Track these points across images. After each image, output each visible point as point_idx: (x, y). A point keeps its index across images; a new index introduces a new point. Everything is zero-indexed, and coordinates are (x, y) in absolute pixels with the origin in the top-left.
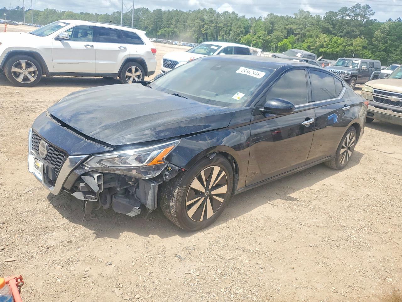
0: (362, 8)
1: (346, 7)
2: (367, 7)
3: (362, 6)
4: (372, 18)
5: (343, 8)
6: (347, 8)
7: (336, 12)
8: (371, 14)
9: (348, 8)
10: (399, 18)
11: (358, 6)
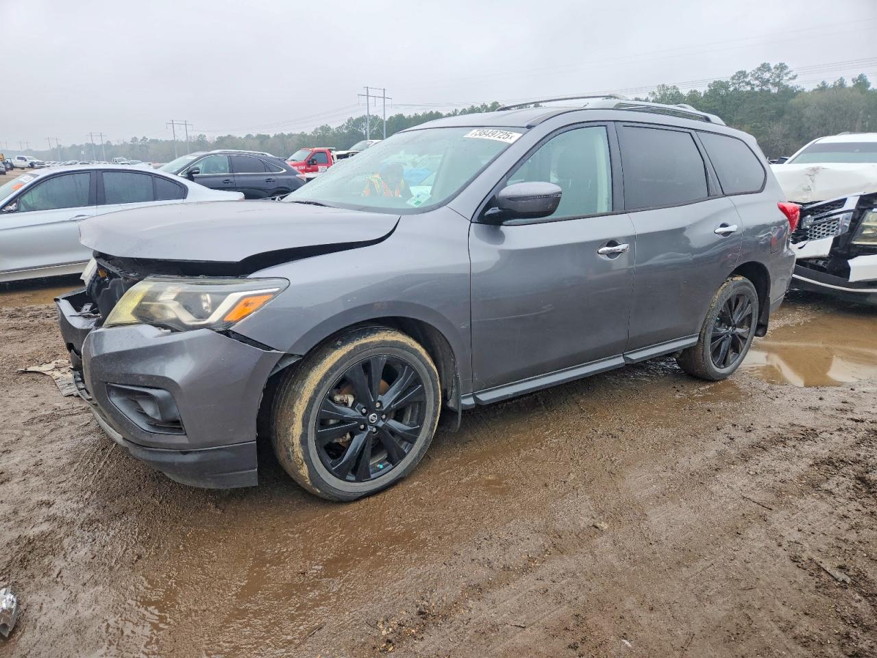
0: (773, 71)
1: (744, 70)
2: (782, 67)
3: (772, 66)
4: (792, 84)
5: (740, 72)
6: (745, 72)
7: (727, 82)
8: (790, 79)
9: (747, 73)
10: (841, 79)
11: (765, 67)
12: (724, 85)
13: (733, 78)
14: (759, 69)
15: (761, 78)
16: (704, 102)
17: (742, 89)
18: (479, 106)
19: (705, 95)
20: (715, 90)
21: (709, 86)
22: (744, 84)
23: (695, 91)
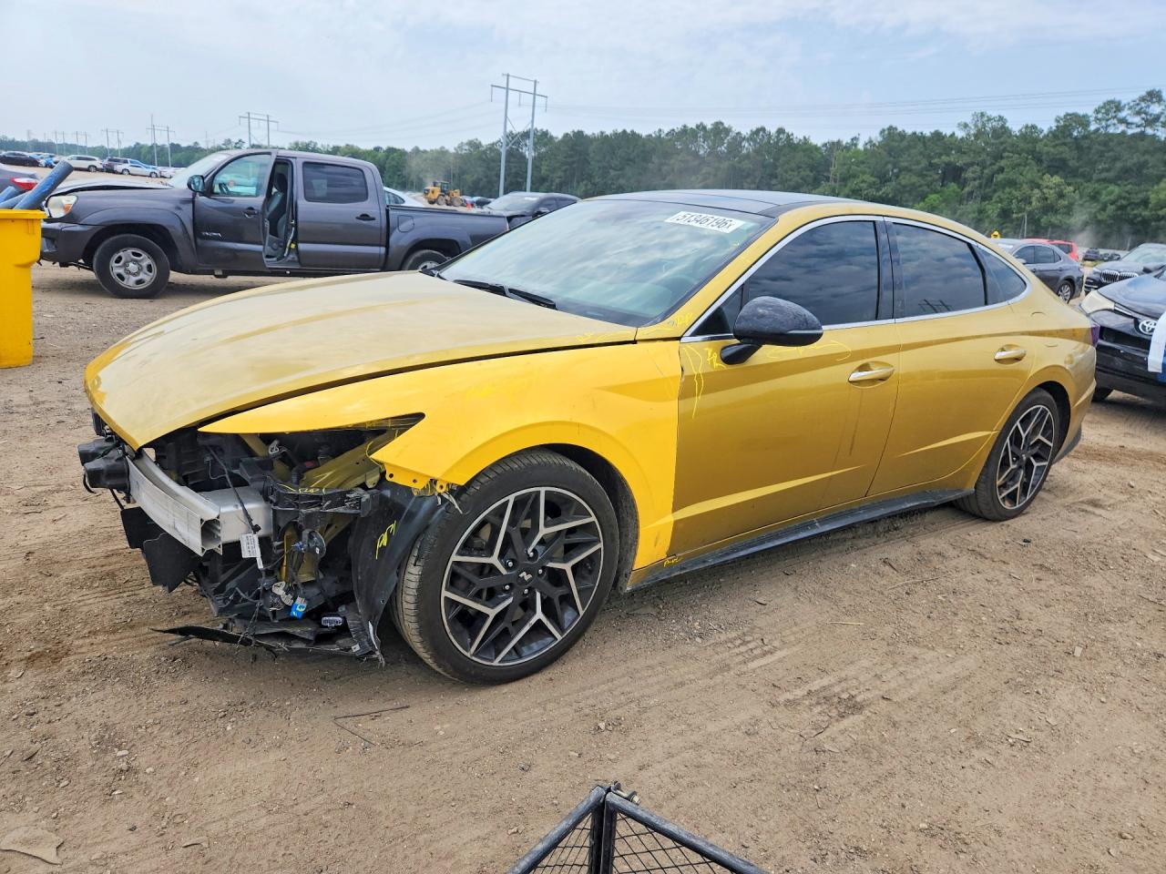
12: (1082, 121)
13: (1097, 111)
14: (1143, 99)
15: (1146, 113)
16: (1046, 145)
17: (1111, 130)
18: (694, 127)
19: (1050, 132)
20: (1065, 126)
21: (1058, 121)
22: (1115, 121)
23: (1034, 127)
